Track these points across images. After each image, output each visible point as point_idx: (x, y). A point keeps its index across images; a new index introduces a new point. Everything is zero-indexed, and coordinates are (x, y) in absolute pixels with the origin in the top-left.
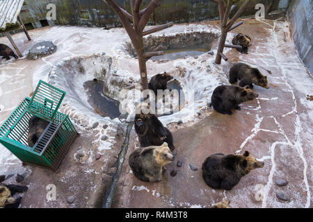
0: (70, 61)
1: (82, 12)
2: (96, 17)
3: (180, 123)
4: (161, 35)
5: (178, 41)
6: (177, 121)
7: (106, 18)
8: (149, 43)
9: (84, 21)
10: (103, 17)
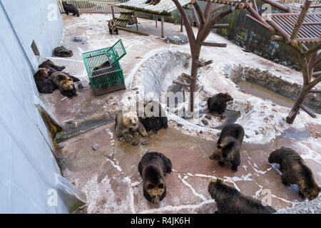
0: (183, 54)
1: (242, 30)
2: (251, 39)
3: (179, 125)
4: (278, 76)
5: (292, 90)
6: (179, 123)
7: (258, 44)
8: (261, 77)
9: (239, 38)
10: (256, 41)
